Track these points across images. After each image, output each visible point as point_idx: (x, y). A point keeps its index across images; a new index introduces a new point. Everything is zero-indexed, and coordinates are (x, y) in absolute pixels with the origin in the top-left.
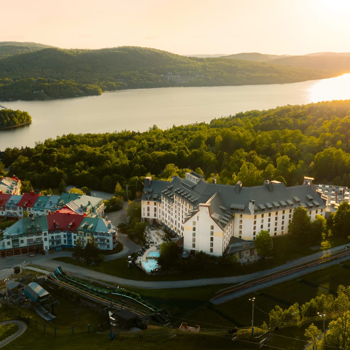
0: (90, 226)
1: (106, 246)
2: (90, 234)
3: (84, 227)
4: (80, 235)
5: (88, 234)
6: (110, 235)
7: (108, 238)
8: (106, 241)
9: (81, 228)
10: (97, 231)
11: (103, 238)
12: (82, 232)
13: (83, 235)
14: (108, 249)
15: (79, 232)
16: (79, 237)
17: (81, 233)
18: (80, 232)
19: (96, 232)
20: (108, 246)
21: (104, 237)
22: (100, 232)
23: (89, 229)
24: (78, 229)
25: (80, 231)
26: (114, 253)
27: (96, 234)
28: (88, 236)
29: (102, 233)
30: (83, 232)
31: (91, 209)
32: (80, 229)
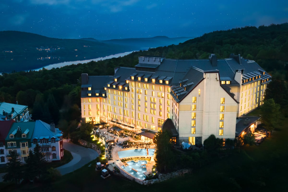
0: (26, 132)
1: (51, 157)
2: (27, 143)
3: (15, 135)
4: (10, 147)
5: (22, 144)
6: (56, 140)
7: (53, 144)
8: (50, 149)
9: (12, 136)
10: (37, 138)
11: (46, 146)
12: (13, 142)
13: (16, 146)
14: (55, 160)
15: (8, 143)
16: (9, 150)
17: (12, 144)
18: (10, 143)
19: (35, 139)
20: (54, 156)
21: (47, 144)
22: (41, 138)
23: (24, 136)
24: (7, 139)
25: (9, 141)
26: (63, 164)
27: (35, 141)
28: (23, 146)
29: (44, 139)
30: (15, 142)
31: (16, 116)
32: (10, 138)
